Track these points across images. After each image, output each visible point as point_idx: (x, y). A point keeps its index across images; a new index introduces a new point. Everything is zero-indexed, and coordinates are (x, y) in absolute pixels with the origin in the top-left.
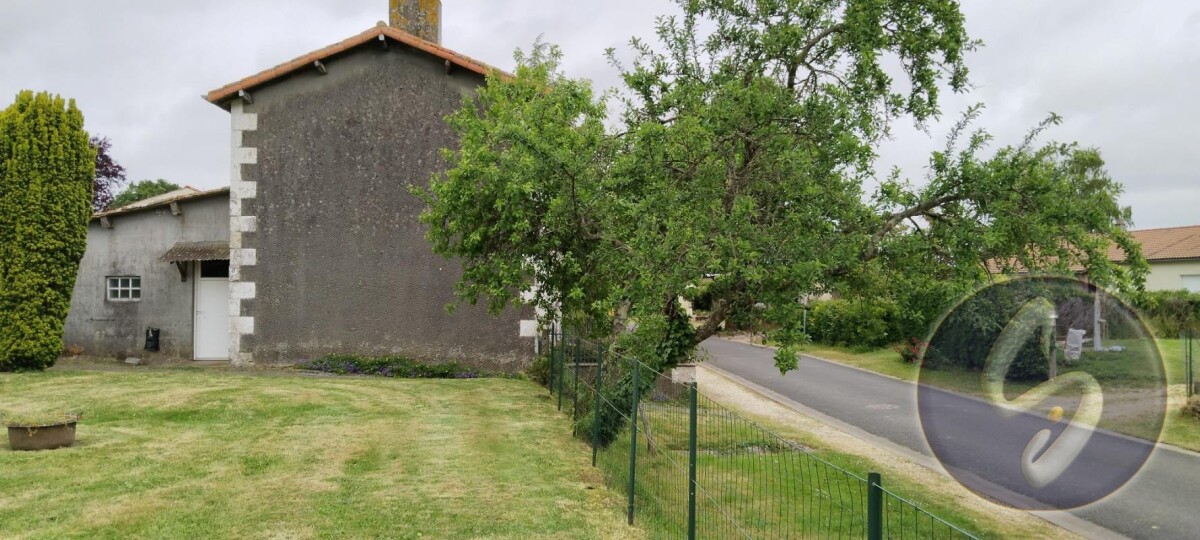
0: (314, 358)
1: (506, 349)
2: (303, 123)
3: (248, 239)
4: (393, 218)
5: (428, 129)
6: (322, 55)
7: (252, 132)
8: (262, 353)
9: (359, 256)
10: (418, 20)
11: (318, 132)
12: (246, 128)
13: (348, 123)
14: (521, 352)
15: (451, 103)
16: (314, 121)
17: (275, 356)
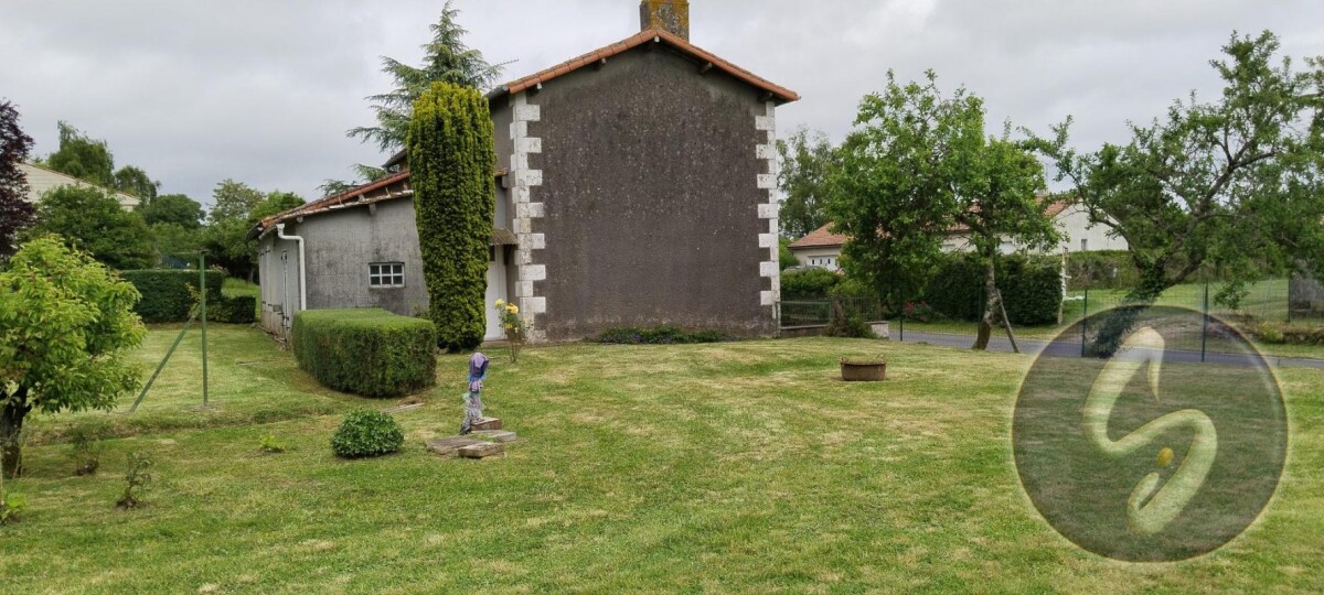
0: (598, 333)
1: (750, 318)
2: (580, 115)
3: (537, 224)
4: (659, 203)
5: (684, 123)
6: (609, 52)
7: (536, 123)
8: (554, 330)
9: (633, 238)
10: (673, 24)
11: (594, 124)
12: (530, 119)
13: (619, 116)
14: (762, 318)
15: (702, 100)
16: (590, 114)
17: (566, 332)
